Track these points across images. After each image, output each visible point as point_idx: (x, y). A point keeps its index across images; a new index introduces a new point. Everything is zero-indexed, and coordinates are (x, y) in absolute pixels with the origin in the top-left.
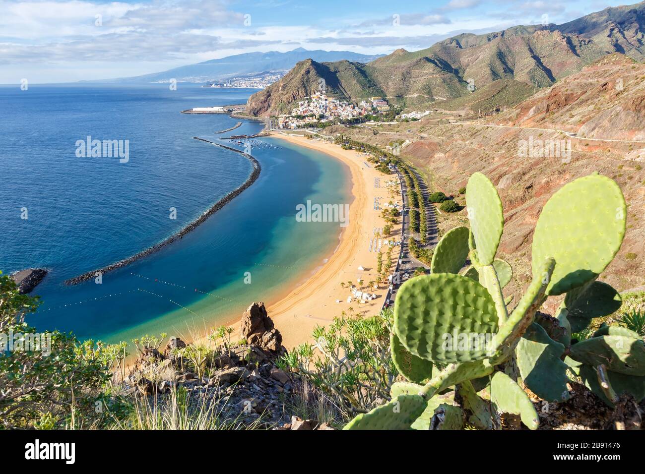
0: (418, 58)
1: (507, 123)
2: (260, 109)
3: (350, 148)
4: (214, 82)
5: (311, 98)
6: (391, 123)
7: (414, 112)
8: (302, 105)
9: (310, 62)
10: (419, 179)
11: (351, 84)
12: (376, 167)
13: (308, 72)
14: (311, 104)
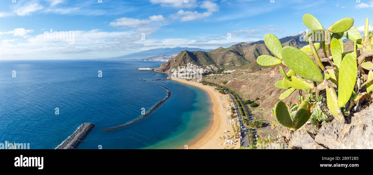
0: (228, 50)
1: (268, 73)
2: (166, 69)
3: (206, 85)
4: (145, 59)
5: (187, 65)
6: (220, 75)
7: (229, 70)
8: (183, 68)
9: (186, 51)
10: (238, 96)
11: (202, 59)
12: (219, 92)
13: (185, 55)
14: (187, 67)
